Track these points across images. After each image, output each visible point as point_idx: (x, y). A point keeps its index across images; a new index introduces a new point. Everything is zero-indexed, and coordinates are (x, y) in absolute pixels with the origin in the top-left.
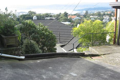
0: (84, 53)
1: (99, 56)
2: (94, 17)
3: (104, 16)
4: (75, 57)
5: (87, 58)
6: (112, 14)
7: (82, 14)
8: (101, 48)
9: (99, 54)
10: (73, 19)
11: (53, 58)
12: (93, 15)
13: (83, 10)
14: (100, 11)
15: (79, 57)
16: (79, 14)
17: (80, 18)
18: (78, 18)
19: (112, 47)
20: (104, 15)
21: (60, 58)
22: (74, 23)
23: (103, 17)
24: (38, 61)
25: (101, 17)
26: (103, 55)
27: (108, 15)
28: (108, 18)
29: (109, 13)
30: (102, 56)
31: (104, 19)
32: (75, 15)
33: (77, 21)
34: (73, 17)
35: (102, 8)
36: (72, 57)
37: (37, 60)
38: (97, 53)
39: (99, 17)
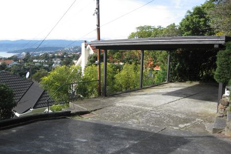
0: (70, 112)
1: (90, 113)
2: (39, 61)
3: (54, 60)
4: (60, 118)
5: (76, 117)
6: (65, 56)
7: (22, 57)
8: (85, 103)
9: (88, 110)
10: (8, 65)
11: (32, 124)
12: (38, 58)
13: (21, 51)
14: (47, 52)
15: (65, 118)
16: (17, 57)
17: (19, 64)
18: (15, 63)
19: (99, 99)
20: (54, 57)
21: (41, 122)
22: (10, 71)
23: (52, 60)
24: (14, 131)
25: (50, 61)
26: (94, 110)
27: (58, 57)
28: (59, 62)
29: (60, 55)
30: (93, 112)
31: (54, 63)
32: (10, 59)
33: (14, 68)
34: (7, 62)
35: (50, 47)
36: (55, 119)
37: (10, 130)
38: (86, 109)
39: (46, 61)
